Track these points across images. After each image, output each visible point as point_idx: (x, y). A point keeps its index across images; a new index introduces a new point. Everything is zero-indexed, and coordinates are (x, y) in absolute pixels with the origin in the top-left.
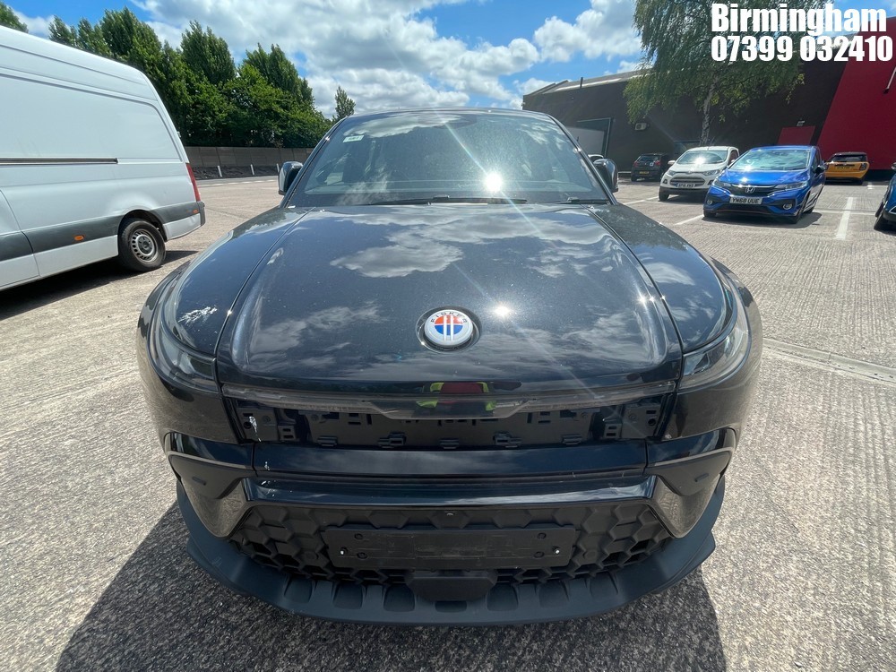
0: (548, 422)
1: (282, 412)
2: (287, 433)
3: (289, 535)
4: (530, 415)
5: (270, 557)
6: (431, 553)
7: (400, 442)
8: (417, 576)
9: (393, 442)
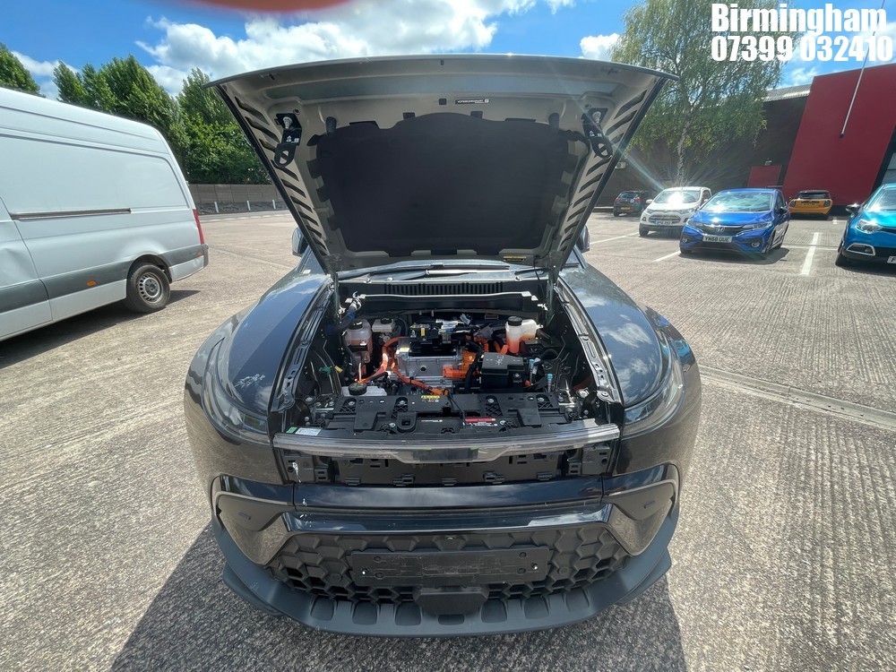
0: (525, 462)
1: (318, 459)
2: (321, 475)
3: (320, 559)
4: (511, 458)
5: (301, 580)
6: (436, 572)
7: (410, 481)
8: (424, 592)
9: (405, 481)
